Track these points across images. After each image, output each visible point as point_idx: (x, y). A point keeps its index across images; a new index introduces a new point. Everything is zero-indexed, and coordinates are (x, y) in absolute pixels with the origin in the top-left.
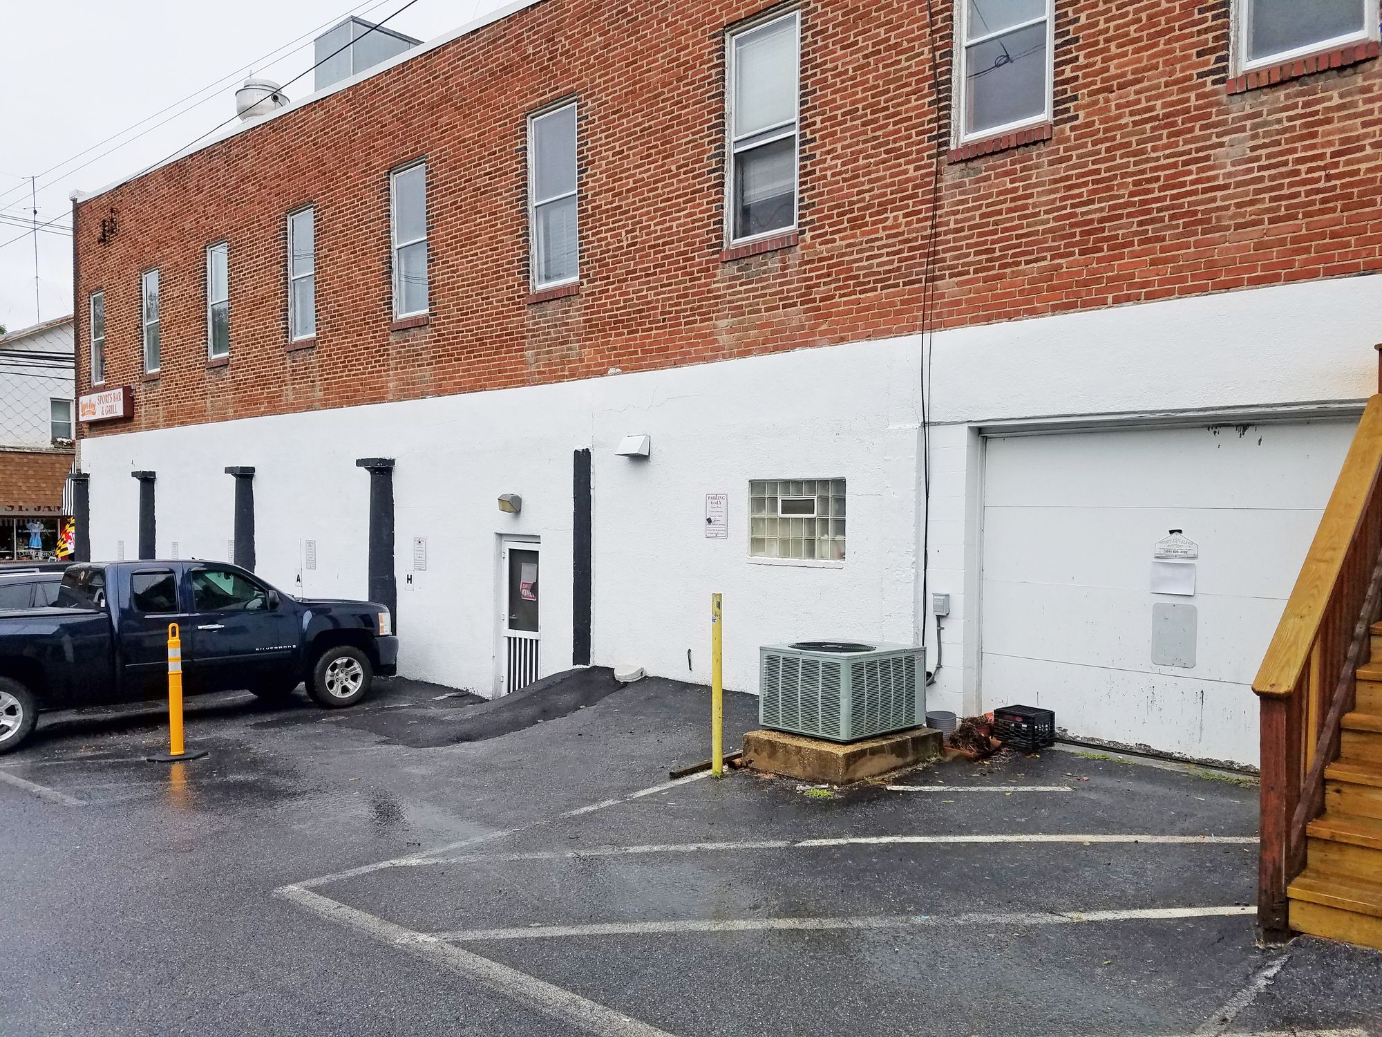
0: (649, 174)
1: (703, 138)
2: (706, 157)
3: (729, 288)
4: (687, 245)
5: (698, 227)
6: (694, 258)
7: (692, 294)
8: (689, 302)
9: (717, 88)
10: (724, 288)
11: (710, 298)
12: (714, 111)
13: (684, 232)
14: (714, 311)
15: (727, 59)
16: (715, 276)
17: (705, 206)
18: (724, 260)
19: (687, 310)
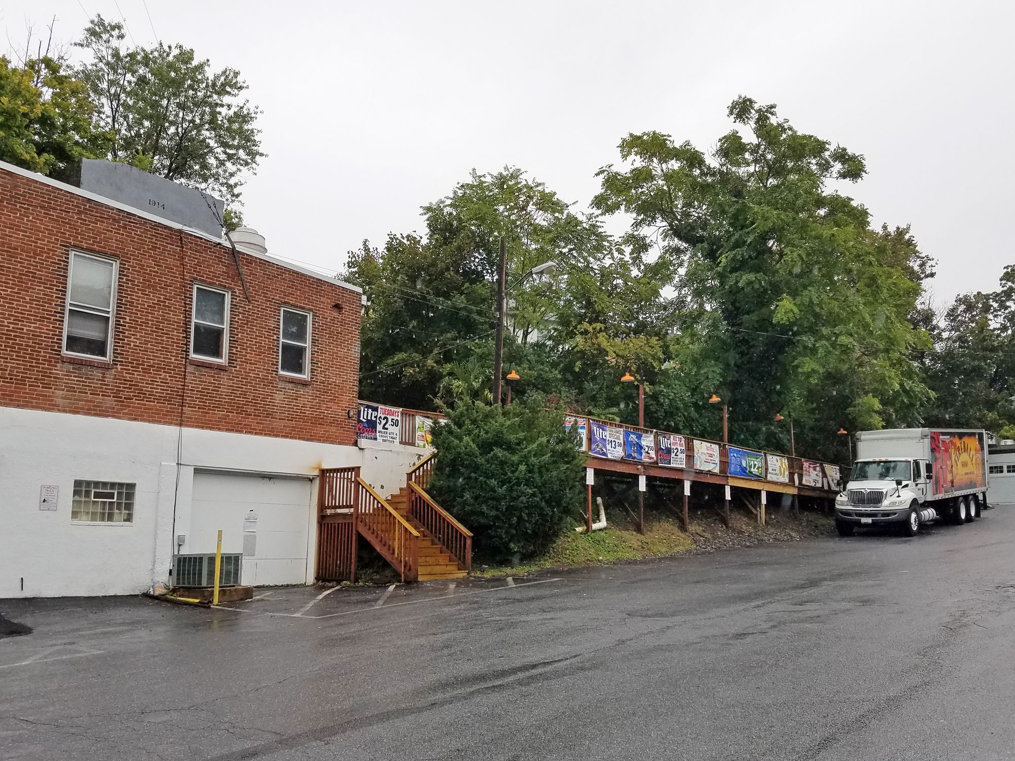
1: (52, 293)
2: (53, 303)
3: (65, 375)
4: (35, 343)
5: (45, 337)
6: (40, 352)
7: (37, 371)
8: (34, 375)
9: (64, 273)
10: (62, 375)
11: (51, 377)
12: (61, 283)
13: (33, 335)
14: (53, 385)
15: (69, 261)
16: (56, 366)
17: (51, 328)
18: (64, 360)
19: (31, 378)
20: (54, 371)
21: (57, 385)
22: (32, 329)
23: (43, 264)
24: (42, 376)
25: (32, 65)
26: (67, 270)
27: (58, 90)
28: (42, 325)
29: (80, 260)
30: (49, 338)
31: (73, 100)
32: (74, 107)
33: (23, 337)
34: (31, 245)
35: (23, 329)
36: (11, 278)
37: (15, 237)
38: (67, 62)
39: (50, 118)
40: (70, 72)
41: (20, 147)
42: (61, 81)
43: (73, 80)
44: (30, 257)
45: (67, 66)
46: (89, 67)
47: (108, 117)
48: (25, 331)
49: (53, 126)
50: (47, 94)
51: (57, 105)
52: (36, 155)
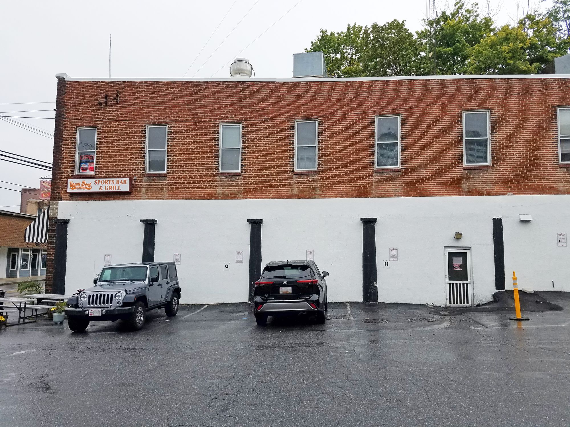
0: (526, 138)
1: (550, 133)
2: (552, 138)
3: (562, 174)
4: (544, 161)
5: (549, 157)
6: (548, 165)
7: (547, 175)
8: (546, 177)
9: (555, 121)
10: (561, 174)
11: (555, 177)
12: (554, 127)
13: (543, 157)
14: (557, 181)
15: (557, 114)
16: (557, 171)
17: (552, 151)
18: (561, 167)
19: (545, 179)
20: (556, 173)
21: (559, 180)
22: (542, 154)
23: (543, 119)
24: (550, 177)
25: (521, 22)
26: (557, 119)
27: (536, 29)
28: (547, 151)
29: (563, 112)
30: (551, 156)
31: (545, 30)
32: (546, 34)
33: (538, 159)
34: (536, 112)
35: (537, 155)
36: (528, 130)
37: (528, 110)
38: (539, 13)
39: (534, 44)
40: (541, 17)
41: (521, 65)
42: (537, 23)
43: (543, 20)
44: (537, 117)
45: (539, 14)
46: (551, 9)
47: (565, 31)
48: (538, 156)
49: (536, 48)
50: (531, 33)
51: (537, 36)
52: (530, 66)
